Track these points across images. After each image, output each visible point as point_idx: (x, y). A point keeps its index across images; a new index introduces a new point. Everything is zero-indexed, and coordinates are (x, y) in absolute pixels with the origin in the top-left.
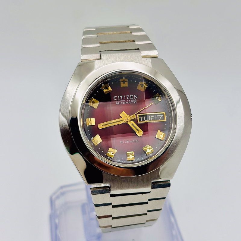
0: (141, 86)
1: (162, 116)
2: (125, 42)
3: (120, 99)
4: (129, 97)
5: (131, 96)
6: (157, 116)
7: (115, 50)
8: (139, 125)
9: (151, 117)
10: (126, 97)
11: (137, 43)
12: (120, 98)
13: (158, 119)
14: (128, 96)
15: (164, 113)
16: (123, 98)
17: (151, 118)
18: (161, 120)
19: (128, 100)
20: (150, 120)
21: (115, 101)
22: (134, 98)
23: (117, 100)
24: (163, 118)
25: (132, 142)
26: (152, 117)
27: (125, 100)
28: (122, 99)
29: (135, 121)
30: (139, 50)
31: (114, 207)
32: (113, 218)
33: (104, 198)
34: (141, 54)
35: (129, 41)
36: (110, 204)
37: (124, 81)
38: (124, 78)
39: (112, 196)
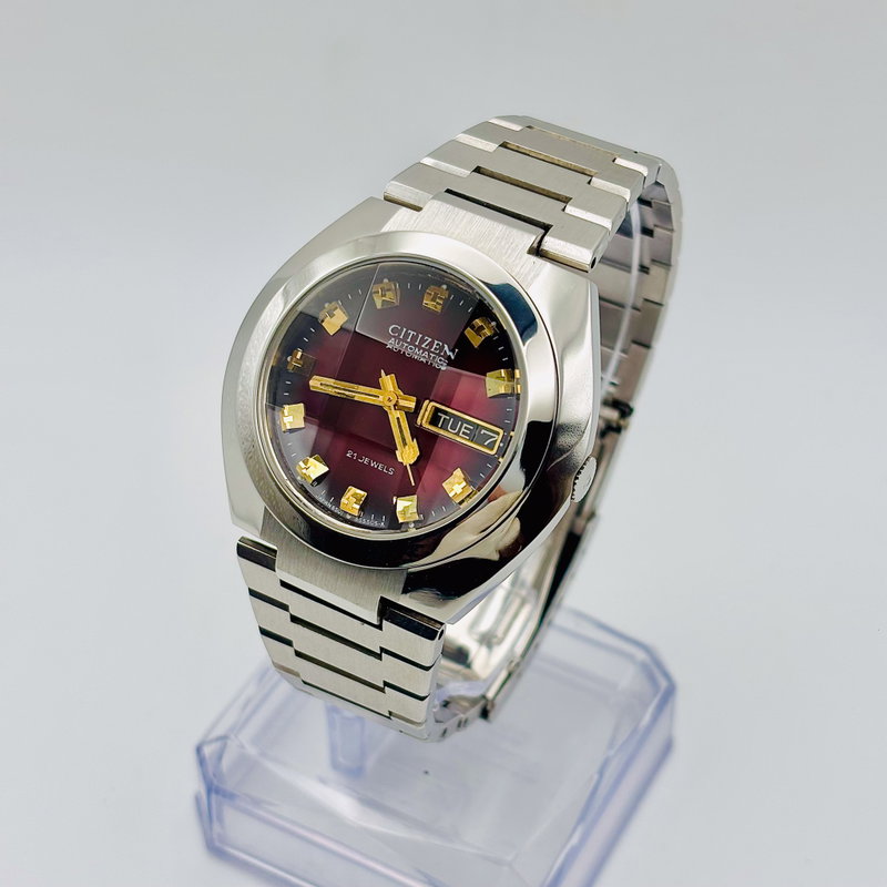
0: (477, 330)
1: (496, 436)
3: (404, 340)
4: (431, 344)
5: (436, 342)
6: (483, 431)
7: (487, 206)
8: (417, 433)
9: (465, 425)
10: (422, 341)
11: (570, 209)
12: (407, 335)
13: (481, 440)
14: (430, 340)
15: (501, 431)
16: (414, 338)
17: (463, 430)
18: (487, 447)
19: (424, 350)
20: (457, 434)
22: (441, 352)
23: (395, 338)
24: (491, 447)
25: (378, 467)
26: (465, 428)
27: (416, 346)
28: (409, 341)
29: (412, 416)
30: (546, 228)
31: (294, 619)
32: (298, 654)
33: (267, 581)
34: (543, 243)
35: (557, 198)
36: (284, 607)
37: (436, 294)
38: (445, 287)
39: (284, 584)
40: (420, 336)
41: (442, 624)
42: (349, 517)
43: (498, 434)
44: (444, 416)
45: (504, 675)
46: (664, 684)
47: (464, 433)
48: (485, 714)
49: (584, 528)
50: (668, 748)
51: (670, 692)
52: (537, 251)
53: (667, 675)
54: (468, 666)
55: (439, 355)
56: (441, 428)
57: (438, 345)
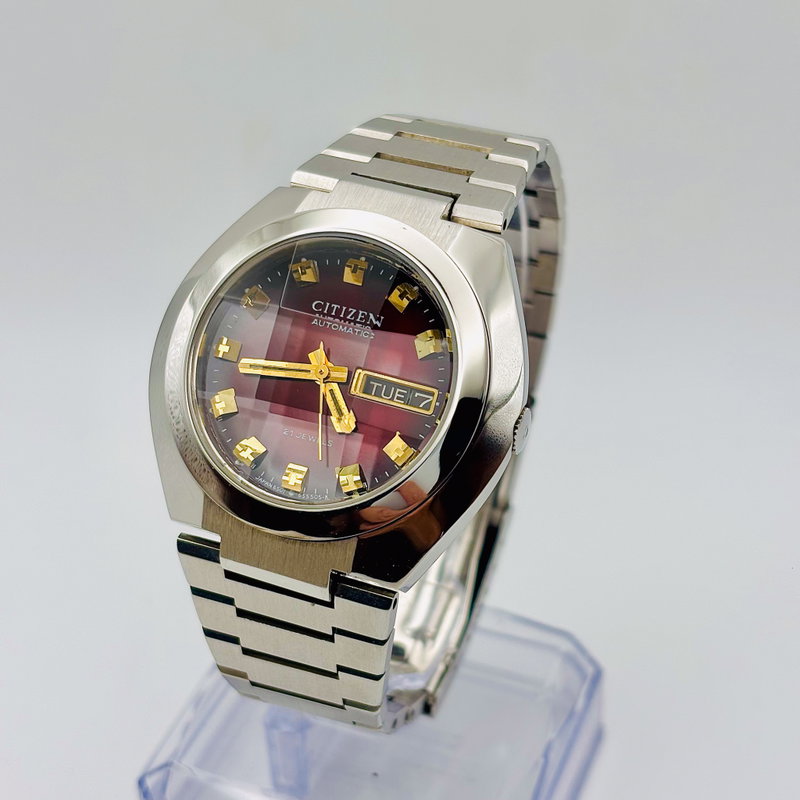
0: (400, 296)
1: (431, 397)
2: (450, 170)
4: (356, 315)
5: (361, 312)
6: (417, 394)
7: (394, 183)
8: (349, 400)
9: (398, 390)
10: (347, 313)
11: (473, 180)
12: (331, 309)
13: (416, 403)
14: (355, 311)
15: (436, 391)
16: (339, 311)
17: (397, 395)
18: (423, 408)
19: (350, 321)
20: (392, 399)
21: (315, 313)
22: (367, 321)
23: (320, 313)
24: (427, 407)
25: (316, 440)
26: (399, 393)
27: (341, 319)
28: (333, 314)
29: (345, 386)
30: (455, 198)
31: (241, 613)
32: (246, 652)
33: (210, 575)
34: (454, 210)
35: (459, 172)
36: (229, 601)
37: (356, 266)
38: (363, 259)
39: (229, 575)
40: (344, 308)
41: (395, 593)
42: (291, 494)
43: (432, 394)
44: (376, 384)
45: (441, 668)
46: (590, 670)
47: (398, 398)
48: (427, 709)
49: (501, 521)
50: (599, 737)
51: (597, 678)
52: (449, 217)
53: (592, 661)
54: (406, 661)
55: (365, 324)
56: (375, 395)
57: (363, 314)
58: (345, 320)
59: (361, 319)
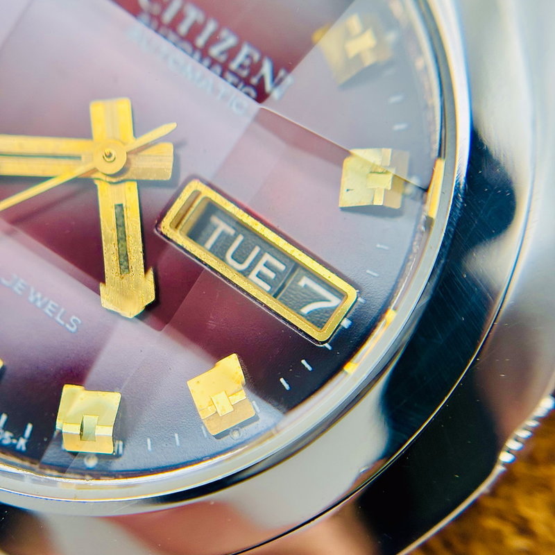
1: (334, 301)
4: (233, 52)
5: (247, 49)
6: (305, 281)
8: (154, 245)
9: (267, 257)
10: (214, 40)
13: (295, 299)
14: (234, 42)
15: (352, 293)
16: (196, 29)
17: (260, 267)
19: (213, 62)
20: (245, 273)
22: (252, 75)
25: (44, 305)
26: (267, 265)
27: (195, 49)
28: (183, 30)
40: (211, 27)
43: (341, 295)
44: (223, 225)
47: (260, 275)
55: (246, 82)
56: (213, 250)
57: (249, 56)
58: (204, 53)
59: (242, 66)
